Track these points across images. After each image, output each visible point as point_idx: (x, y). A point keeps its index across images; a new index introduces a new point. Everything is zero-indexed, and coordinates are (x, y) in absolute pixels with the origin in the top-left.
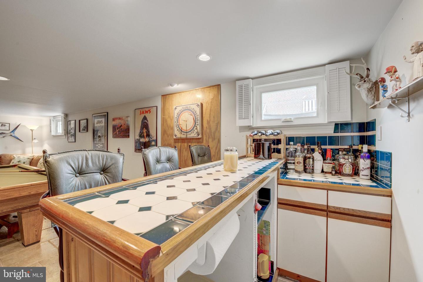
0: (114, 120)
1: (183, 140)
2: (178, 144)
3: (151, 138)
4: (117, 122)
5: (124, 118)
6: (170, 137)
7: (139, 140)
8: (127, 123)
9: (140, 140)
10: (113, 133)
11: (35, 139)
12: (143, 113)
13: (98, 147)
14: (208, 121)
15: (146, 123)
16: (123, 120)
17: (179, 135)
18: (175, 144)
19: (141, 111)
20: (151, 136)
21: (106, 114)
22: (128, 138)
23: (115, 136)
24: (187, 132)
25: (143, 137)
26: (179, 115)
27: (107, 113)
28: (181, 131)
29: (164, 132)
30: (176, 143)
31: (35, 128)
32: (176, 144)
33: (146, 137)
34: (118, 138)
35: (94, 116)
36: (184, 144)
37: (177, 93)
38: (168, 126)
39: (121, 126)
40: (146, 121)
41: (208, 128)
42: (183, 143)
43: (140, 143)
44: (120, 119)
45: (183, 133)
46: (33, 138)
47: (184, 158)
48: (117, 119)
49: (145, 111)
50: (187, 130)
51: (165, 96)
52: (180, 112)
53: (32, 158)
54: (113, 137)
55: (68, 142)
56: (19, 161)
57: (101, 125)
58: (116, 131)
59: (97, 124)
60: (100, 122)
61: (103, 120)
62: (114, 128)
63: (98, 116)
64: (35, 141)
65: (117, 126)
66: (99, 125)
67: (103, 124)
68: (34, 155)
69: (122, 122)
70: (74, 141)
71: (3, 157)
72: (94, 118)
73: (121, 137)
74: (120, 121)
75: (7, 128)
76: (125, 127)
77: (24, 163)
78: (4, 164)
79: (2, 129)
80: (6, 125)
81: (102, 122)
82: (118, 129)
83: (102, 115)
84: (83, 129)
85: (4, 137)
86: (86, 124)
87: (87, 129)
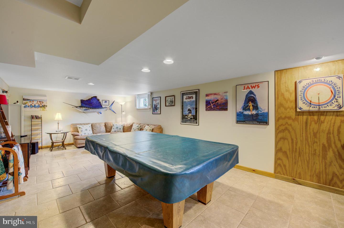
0: (207, 95)
1: (310, 113)
2: (302, 116)
3: (261, 111)
4: (211, 98)
5: (220, 94)
6: (288, 110)
7: (243, 112)
8: (225, 97)
9: (244, 113)
10: (206, 107)
11: (123, 112)
12: (248, 88)
13: (187, 118)
15: (253, 97)
16: (219, 95)
17: (305, 108)
18: (297, 117)
19: (244, 87)
20: (259, 109)
21: (198, 91)
22: (227, 111)
23: (209, 109)
24: (319, 105)
25: (249, 109)
26: (305, 89)
27: (199, 90)
28: (310, 104)
29: (278, 106)
30: (298, 115)
31: (123, 104)
32: (300, 117)
33: (253, 110)
34: (213, 111)
35: (182, 93)
36: (312, 116)
38: (285, 99)
39: (217, 100)
40: (253, 95)
42: (310, 115)
43: (245, 115)
44: (215, 94)
45: (312, 106)
46: (122, 111)
47: (313, 131)
48: (212, 95)
49: (251, 86)
50: (319, 103)
51: (279, 72)
52: (307, 85)
53: (123, 125)
54: (207, 110)
55: (153, 114)
56: (117, 128)
57: (192, 100)
58: (211, 105)
59: (186, 99)
60: (190, 98)
61: (194, 96)
62: (208, 103)
63: (187, 93)
64: (124, 113)
65: (212, 100)
66: (188, 100)
67: (194, 99)
68: (123, 123)
69: (218, 97)
70: (160, 113)
71: (106, 124)
72: (183, 94)
73: (216, 110)
74: (216, 96)
75: (107, 103)
76: (223, 101)
77: (120, 129)
78: (108, 130)
79: (105, 104)
80: (107, 101)
81: (193, 98)
82: (212, 103)
83: (193, 92)
84: (170, 104)
85: (106, 110)
86: (173, 100)
87: (174, 104)
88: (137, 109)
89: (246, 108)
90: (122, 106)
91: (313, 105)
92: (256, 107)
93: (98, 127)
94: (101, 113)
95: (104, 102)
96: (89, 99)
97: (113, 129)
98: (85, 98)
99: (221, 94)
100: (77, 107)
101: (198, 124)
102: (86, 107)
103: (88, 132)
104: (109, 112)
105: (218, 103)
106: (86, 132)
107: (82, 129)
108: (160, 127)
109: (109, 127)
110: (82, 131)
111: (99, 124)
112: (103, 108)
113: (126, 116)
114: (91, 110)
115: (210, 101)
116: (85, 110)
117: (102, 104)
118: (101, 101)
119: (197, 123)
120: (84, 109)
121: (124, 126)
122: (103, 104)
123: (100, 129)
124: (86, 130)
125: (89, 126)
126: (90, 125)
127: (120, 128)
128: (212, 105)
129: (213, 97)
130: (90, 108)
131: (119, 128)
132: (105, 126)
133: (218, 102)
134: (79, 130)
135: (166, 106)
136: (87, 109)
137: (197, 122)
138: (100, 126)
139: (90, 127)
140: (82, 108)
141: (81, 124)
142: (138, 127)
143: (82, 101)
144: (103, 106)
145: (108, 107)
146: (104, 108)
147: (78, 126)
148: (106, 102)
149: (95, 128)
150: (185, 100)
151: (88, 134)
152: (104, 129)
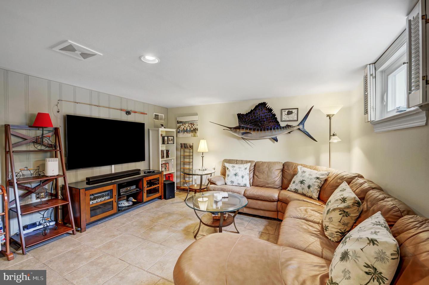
11: (334, 135)
56: (303, 182)
64: (335, 140)
71: (286, 167)
75: (293, 116)
77: (309, 187)
78: (286, 182)
79: (288, 119)
80: (293, 111)
85: (289, 133)
90: (330, 118)
94: (277, 140)
95: (284, 113)
96: (251, 111)
97: (294, 183)
100: (231, 129)
102: (247, 129)
103: (238, 180)
104: (297, 136)
106: (234, 179)
109: (290, 175)
110: (228, 176)
111: (269, 165)
112: (281, 128)
114: (254, 134)
116: (243, 134)
117: (279, 120)
120: (242, 131)
121: (326, 180)
122: (282, 120)
123: (268, 177)
124: (236, 175)
125: (246, 167)
126: (252, 165)
127: (311, 184)
130: (254, 130)
131: (306, 185)
132: (283, 171)
136: (248, 131)
138: (269, 169)
139: (246, 169)
140: (238, 130)
143: (240, 116)
144: (282, 124)
146: (284, 128)
147: (226, 165)
148: (289, 113)
151: (238, 184)
152: (276, 179)
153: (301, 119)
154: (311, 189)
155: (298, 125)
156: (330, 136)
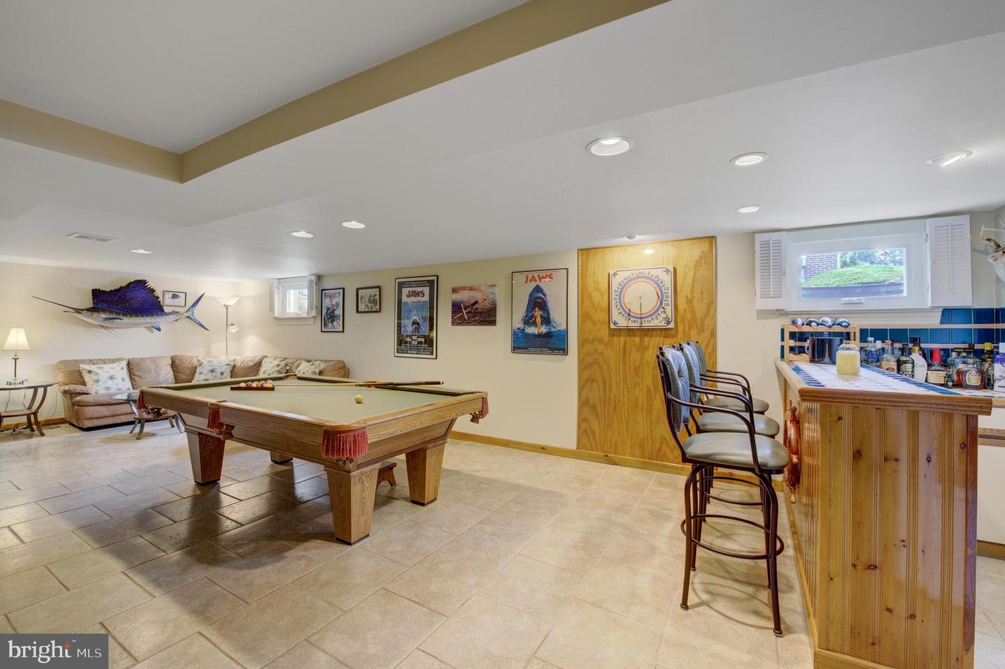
0: (455, 290)
1: (630, 331)
2: (618, 338)
3: (555, 328)
4: (463, 296)
5: (482, 288)
6: (598, 325)
7: (524, 330)
8: (492, 296)
9: (526, 331)
10: (453, 316)
11: (232, 325)
12: (533, 279)
13: (410, 343)
14: (689, 298)
15: (542, 299)
16: (480, 291)
17: (622, 322)
18: (611, 338)
19: (527, 277)
20: (552, 323)
21: (435, 278)
22: (495, 327)
23: (458, 322)
24: (641, 318)
25: (534, 324)
26: (623, 287)
27: (437, 276)
28: (629, 315)
29: (584, 317)
30: (613, 336)
31: (231, 302)
32: (615, 338)
33: (542, 324)
34: (467, 325)
35: (399, 283)
36: (632, 338)
37: (617, 247)
38: (594, 305)
39: (476, 303)
40: (541, 295)
41: (687, 310)
42: (630, 336)
43: (527, 336)
44: (471, 289)
45: (632, 319)
46: (229, 323)
47: (634, 364)
48: (465, 289)
49: (539, 276)
50: (641, 314)
51: (585, 252)
52: (625, 281)
53: (232, 363)
54: (453, 323)
55: (322, 331)
56: (212, 371)
57: (421, 299)
58: (462, 312)
59: (408, 296)
60: (416, 294)
61: (426, 290)
62: (456, 307)
63: (410, 282)
64: (233, 330)
65: (464, 302)
66: (413, 299)
67: (426, 298)
68: (232, 357)
69: (478, 296)
70: (341, 330)
71: (177, 361)
72: (401, 285)
73: (474, 325)
74: (472, 293)
75: (181, 301)
76: (487, 305)
77: (222, 374)
78: (183, 377)
79: (173, 304)
80: (180, 295)
81: (424, 294)
82: (466, 308)
83: (423, 281)
84: (367, 306)
85: (176, 320)
86: (377, 297)
87: (378, 307)
88: (277, 319)
89: (529, 320)
90: (227, 308)
91: (634, 317)
92: (547, 320)
93: (150, 370)
94: (159, 329)
95: (168, 296)
96: (121, 288)
97: (201, 373)
98: (107, 285)
99: (483, 290)
100: (78, 311)
101: (434, 356)
102: (111, 312)
103: (117, 384)
104: (185, 324)
105: (476, 309)
106: (110, 383)
107: (97, 374)
108: (341, 365)
109: (188, 368)
110: (97, 381)
111: (153, 360)
112: (166, 314)
113: (239, 337)
114: (126, 320)
115: (461, 303)
116: (106, 319)
117: (162, 303)
118: (158, 293)
119: (432, 354)
120: (103, 316)
121: (234, 366)
122: (166, 304)
123: (157, 374)
124: (112, 378)
125: (121, 366)
126: (124, 364)
127: (223, 370)
128: (464, 312)
129: (467, 294)
130: (125, 315)
131: (219, 372)
132: (173, 365)
133: (476, 306)
134: (87, 377)
135: (357, 311)
136: (114, 316)
137: (433, 350)
138: (157, 366)
139: (122, 368)
140: (96, 314)
141: (92, 362)
142: (279, 368)
143: (97, 294)
144: (166, 309)
145: (181, 310)
146: (170, 314)
147: (83, 366)
148: (174, 296)
149: (141, 371)
150: (405, 299)
151: (119, 389)
152: (169, 375)
153: (189, 304)
154: (225, 375)
155: (186, 312)
156: (227, 325)
